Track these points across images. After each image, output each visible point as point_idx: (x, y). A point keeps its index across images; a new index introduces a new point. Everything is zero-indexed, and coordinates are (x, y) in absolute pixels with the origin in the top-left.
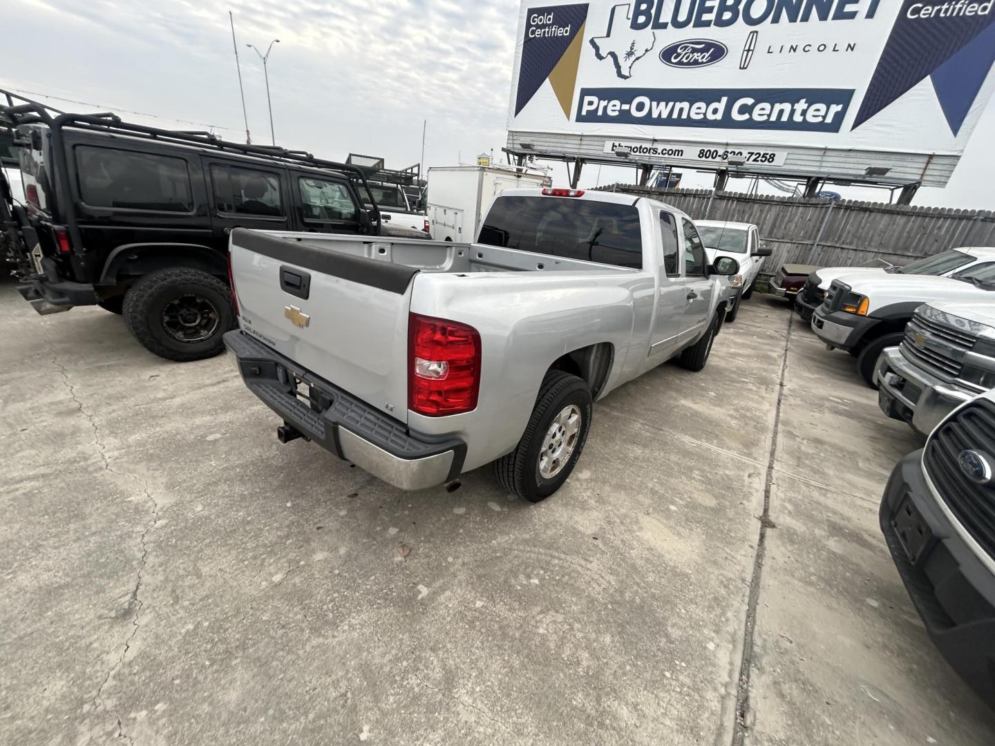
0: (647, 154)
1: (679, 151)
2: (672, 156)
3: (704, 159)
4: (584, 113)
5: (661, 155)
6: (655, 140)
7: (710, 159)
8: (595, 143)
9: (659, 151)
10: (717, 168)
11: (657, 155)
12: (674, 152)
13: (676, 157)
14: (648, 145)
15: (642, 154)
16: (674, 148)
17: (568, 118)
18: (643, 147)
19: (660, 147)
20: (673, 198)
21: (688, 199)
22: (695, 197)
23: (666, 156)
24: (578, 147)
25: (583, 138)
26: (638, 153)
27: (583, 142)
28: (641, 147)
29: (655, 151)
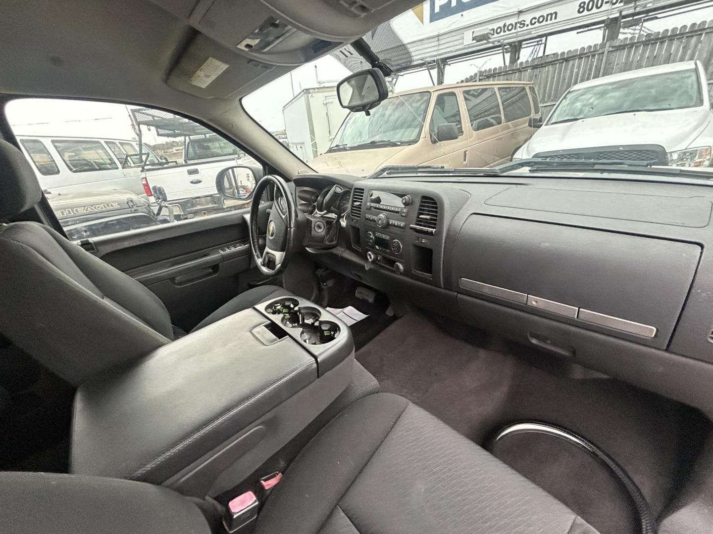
0: (513, 31)
1: (551, 14)
2: (544, 23)
3: (586, 13)
4: (437, 10)
5: (530, 27)
6: (520, 12)
7: (595, 10)
8: (454, 38)
9: (528, 22)
10: (605, 18)
11: (525, 28)
12: (545, 18)
13: (549, 22)
14: (513, 21)
15: (507, 32)
16: (545, 12)
17: (422, 22)
18: (507, 24)
19: (527, 18)
20: (550, 67)
21: (571, 63)
22: (580, 58)
23: (537, 25)
24: (436, 48)
25: (440, 38)
26: (502, 34)
27: (441, 42)
28: (505, 25)
29: (522, 24)
